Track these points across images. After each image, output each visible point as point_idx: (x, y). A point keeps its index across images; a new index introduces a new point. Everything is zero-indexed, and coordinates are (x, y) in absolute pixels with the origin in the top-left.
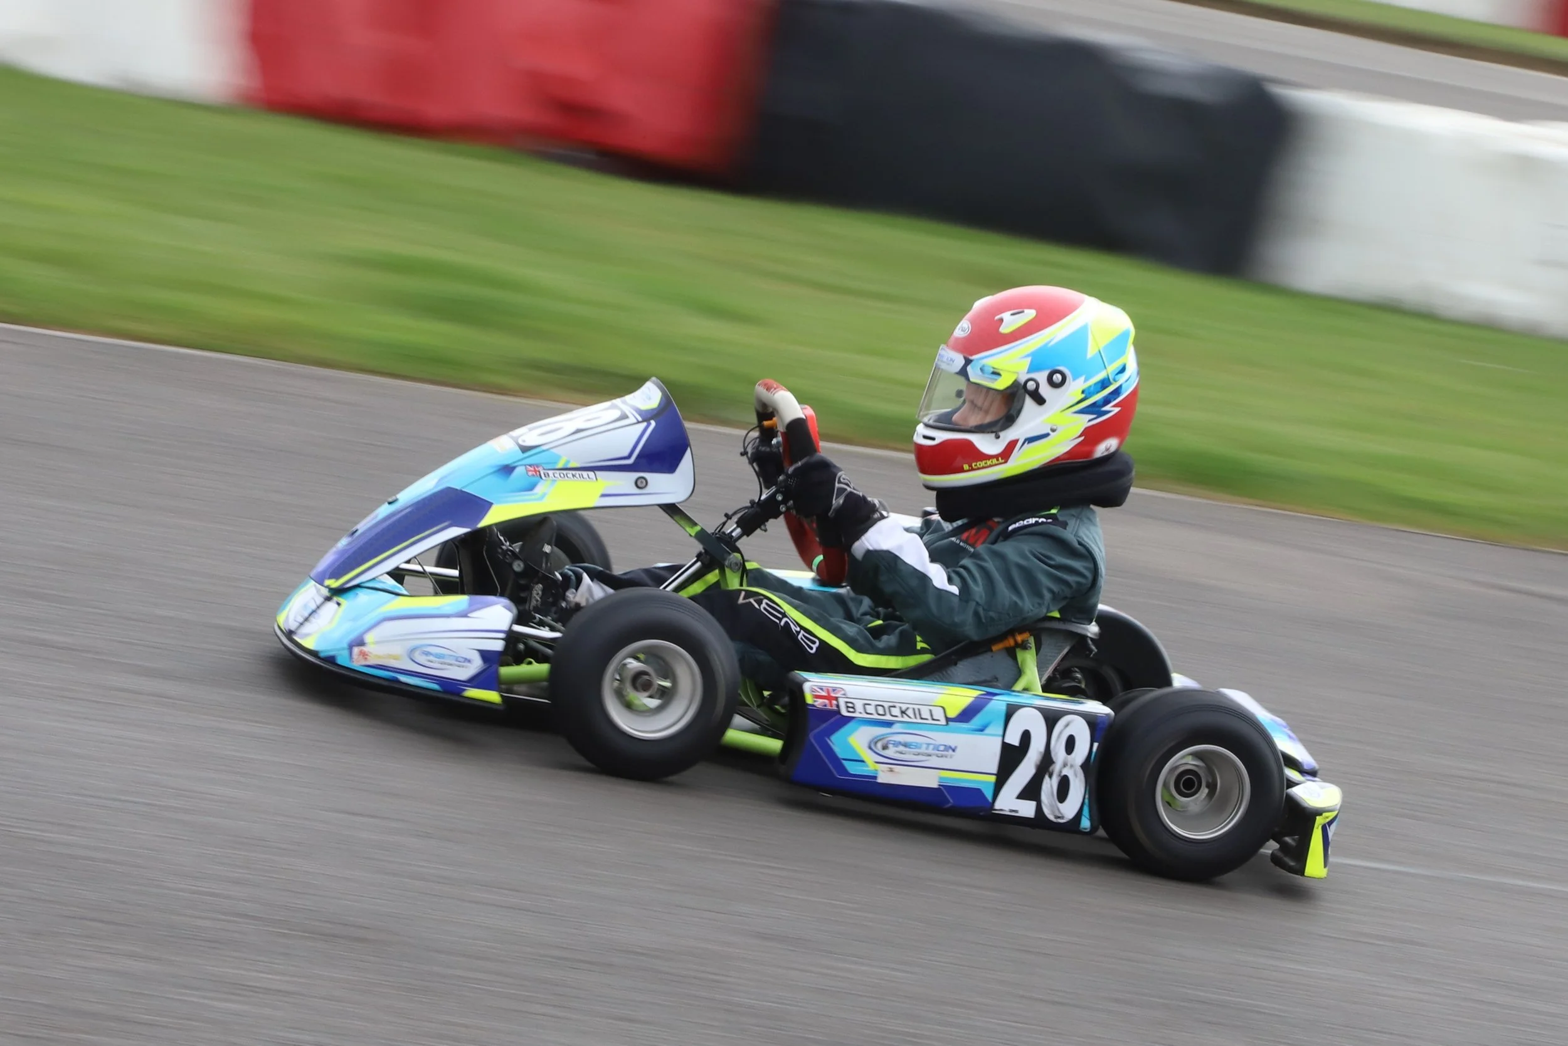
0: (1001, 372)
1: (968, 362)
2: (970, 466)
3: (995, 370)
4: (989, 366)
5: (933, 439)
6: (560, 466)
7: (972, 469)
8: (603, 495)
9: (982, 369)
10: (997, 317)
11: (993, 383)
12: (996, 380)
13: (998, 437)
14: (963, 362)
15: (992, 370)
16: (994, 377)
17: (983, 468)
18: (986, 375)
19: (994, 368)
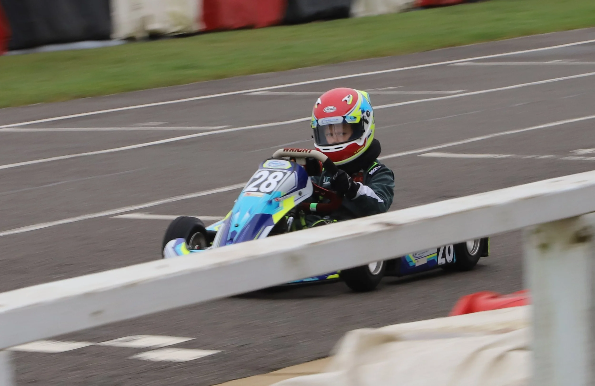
0: (356, 117)
1: (344, 117)
2: (356, 152)
3: (355, 117)
4: (352, 116)
5: (342, 147)
6: (282, 195)
7: (357, 153)
8: (295, 201)
9: (350, 118)
10: (343, 100)
11: (355, 121)
12: (355, 120)
13: (361, 139)
14: (342, 118)
15: (354, 117)
16: (355, 119)
17: (360, 151)
18: (353, 119)
19: (354, 116)
